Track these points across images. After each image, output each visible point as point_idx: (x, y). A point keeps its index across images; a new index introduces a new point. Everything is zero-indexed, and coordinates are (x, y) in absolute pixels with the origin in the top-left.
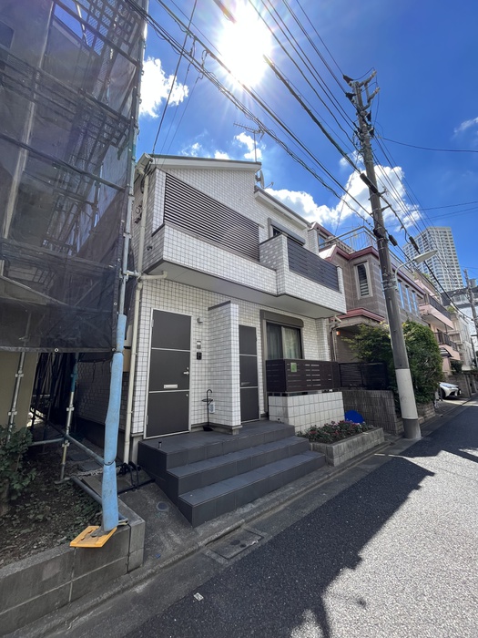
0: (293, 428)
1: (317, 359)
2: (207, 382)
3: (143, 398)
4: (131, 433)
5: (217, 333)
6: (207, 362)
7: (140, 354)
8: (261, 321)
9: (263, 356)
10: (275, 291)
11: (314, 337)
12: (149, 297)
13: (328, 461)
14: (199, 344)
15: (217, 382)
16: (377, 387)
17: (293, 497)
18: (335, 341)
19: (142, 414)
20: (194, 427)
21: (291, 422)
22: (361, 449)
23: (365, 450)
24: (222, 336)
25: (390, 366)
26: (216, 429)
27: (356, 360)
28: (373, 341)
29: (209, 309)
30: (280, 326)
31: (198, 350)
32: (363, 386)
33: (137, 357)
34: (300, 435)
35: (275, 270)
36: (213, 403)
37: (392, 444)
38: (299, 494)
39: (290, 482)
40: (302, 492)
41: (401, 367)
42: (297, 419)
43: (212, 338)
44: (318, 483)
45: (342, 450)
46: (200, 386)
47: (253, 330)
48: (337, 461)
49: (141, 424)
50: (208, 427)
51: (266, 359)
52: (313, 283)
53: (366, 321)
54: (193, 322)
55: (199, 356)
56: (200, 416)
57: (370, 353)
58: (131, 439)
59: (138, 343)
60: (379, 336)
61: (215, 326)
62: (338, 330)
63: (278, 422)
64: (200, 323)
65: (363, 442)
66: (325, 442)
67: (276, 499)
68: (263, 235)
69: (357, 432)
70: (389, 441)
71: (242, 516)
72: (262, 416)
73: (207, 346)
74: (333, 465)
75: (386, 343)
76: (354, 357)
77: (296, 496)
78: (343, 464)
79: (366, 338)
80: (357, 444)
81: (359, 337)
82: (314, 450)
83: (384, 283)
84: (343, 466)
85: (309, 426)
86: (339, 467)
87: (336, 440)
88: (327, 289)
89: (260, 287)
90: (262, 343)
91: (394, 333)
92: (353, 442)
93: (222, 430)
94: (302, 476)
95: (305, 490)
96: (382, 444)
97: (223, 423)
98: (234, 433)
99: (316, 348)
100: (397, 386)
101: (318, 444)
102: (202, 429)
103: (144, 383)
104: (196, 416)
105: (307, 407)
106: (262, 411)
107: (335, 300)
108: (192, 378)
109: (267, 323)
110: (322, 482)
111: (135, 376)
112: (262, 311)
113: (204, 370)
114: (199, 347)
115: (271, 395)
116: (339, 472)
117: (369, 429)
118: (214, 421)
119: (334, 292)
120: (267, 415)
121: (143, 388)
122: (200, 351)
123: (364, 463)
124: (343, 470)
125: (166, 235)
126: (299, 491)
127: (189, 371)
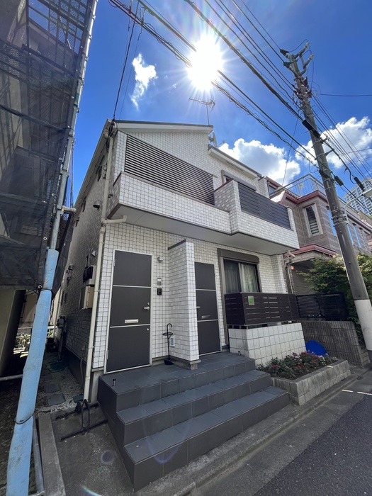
0: (253, 361)
1: (274, 292)
2: (168, 316)
3: (104, 333)
4: (92, 368)
5: (175, 270)
6: (167, 297)
7: (102, 291)
8: (219, 259)
9: (222, 290)
10: (229, 230)
11: (270, 272)
12: (112, 239)
13: (292, 399)
14: (159, 280)
15: (176, 316)
16: (337, 318)
18: (290, 275)
19: (103, 348)
20: (155, 360)
21: (252, 355)
22: (327, 385)
23: (331, 385)
24: (180, 272)
25: (348, 297)
26: (176, 363)
27: (313, 292)
28: (328, 274)
29: (169, 249)
30: (237, 263)
31: (158, 287)
32: (322, 317)
33: (99, 294)
34: (262, 369)
35: (229, 212)
36: (173, 337)
37: (360, 378)
38: (261, 443)
39: (251, 425)
41: (360, 297)
42: (257, 351)
43: (172, 275)
44: (283, 429)
45: (307, 386)
46: (161, 320)
47: (212, 266)
48: (302, 400)
49: (102, 359)
50: (169, 361)
51: (225, 293)
52: (265, 222)
53: (320, 256)
54: (154, 260)
55: (160, 292)
56: (161, 350)
57: (326, 285)
58: (92, 374)
59: (100, 281)
60: (333, 269)
61: (173, 263)
62: (293, 265)
63: (239, 354)
64: (160, 261)
65: (329, 376)
66: (288, 377)
68: (217, 183)
69: (320, 365)
70: (356, 374)
72: (224, 347)
73: (168, 282)
74: (298, 404)
75: (341, 275)
76: (310, 289)
78: (309, 403)
79: (320, 271)
80: (322, 379)
81: (314, 270)
82: (276, 385)
83: (333, 219)
84: (309, 405)
85: (270, 359)
86: (304, 407)
87: (299, 375)
88: (279, 228)
89: (215, 227)
90: (221, 278)
91: (349, 265)
92: (318, 377)
93: (181, 364)
94: (265, 418)
95: (269, 438)
96: (349, 378)
97: (182, 357)
98: (193, 368)
99: (273, 282)
100: (357, 317)
101: (280, 380)
102: (163, 362)
103: (105, 319)
104: (157, 349)
105: (267, 339)
106: (223, 343)
107: (289, 237)
108: (152, 313)
109: (224, 261)
110: (287, 426)
111: (97, 312)
112: (219, 250)
113: (164, 304)
114: (159, 283)
115: (231, 327)
116: (306, 413)
117: (334, 361)
118: (175, 355)
119: (286, 230)
120: (228, 347)
121: (105, 324)
122: (161, 287)
123: (334, 401)
124: (310, 410)
125: (122, 182)
126: (262, 440)
127: (150, 306)
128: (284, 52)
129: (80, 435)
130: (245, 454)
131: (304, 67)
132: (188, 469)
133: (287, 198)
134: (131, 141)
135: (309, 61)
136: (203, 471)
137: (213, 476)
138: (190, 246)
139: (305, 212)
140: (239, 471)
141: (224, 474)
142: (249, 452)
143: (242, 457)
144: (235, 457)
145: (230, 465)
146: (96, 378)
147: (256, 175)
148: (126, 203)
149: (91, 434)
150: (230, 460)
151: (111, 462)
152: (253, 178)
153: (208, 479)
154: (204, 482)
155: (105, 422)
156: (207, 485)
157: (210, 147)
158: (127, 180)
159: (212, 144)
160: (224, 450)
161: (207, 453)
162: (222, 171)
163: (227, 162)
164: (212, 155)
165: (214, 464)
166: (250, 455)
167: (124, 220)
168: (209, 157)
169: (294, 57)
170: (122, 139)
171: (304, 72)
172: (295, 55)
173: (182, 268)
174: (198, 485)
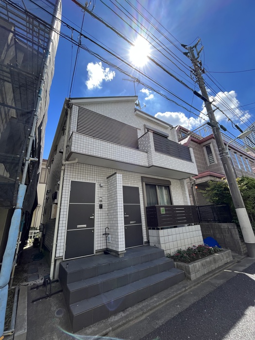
0: (163, 251)
1: (183, 204)
2: (106, 222)
3: (63, 234)
4: (55, 257)
5: (111, 192)
6: (106, 210)
7: (62, 207)
8: (142, 183)
9: (144, 204)
10: (147, 165)
11: (179, 191)
12: (69, 174)
13: (186, 276)
14: (101, 199)
15: (111, 222)
16: (225, 221)
17: (155, 307)
18: (195, 192)
19: (62, 244)
20: (98, 251)
21: (163, 247)
22: (214, 266)
23: (217, 266)
24: (113, 193)
25: (231, 206)
26: (112, 253)
27: (210, 204)
28: (218, 191)
29: (107, 178)
30: (155, 186)
31: (100, 203)
32: (215, 221)
33: (60, 209)
34: (169, 256)
35: (147, 153)
36: (110, 236)
37: (238, 262)
38: (160, 304)
39: (156, 293)
40: (162, 303)
41: (239, 207)
42: (167, 245)
43: (109, 195)
44: (176, 295)
45: (197, 269)
46: (102, 225)
47: (138, 188)
48: (193, 276)
49: (62, 251)
50: (107, 252)
51: (146, 206)
52: (172, 158)
53: (212, 179)
54: (97, 186)
55: (101, 207)
56: (102, 245)
57: (217, 198)
58: (55, 261)
59: (61, 201)
60: (221, 187)
61: (110, 188)
62: (196, 185)
63: (155, 247)
64: (101, 187)
65: (215, 261)
66: (185, 261)
67: (141, 309)
68: (140, 134)
69: (210, 253)
70: (237, 259)
71: (111, 324)
72: (146, 242)
73: (106, 200)
74: (190, 279)
75: (227, 192)
76: (208, 202)
77: (157, 306)
78: (199, 279)
79: (213, 189)
80: (210, 263)
81: (209, 189)
82: (177, 267)
83: (220, 154)
84: (198, 280)
85: (176, 249)
86: (195, 281)
87: (193, 260)
88: (183, 161)
89: (137, 163)
90: (144, 196)
91: (231, 185)
92: (206, 262)
93: (114, 254)
94: (166, 288)
95: (166, 301)
96: (231, 262)
97: (114, 249)
98: (121, 256)
99: (181, 197)
100: (238, 220)
101: (180, 263)
102: (103, 253)
103: (64, 225)
104: (99, 244)
105: (174, 236)
106: (145, 240)
107: (190, 167)
108: (96, 220)
109: (146, 184)
110: (180, 294)
111: (59, 221)
112: (142, 178)
113: (104, 215)
114: (101, 201)
115: (150, 229)
116: (195, 285)
117: (220, 251)
118: (110, 248)
119: (188, 163)
120: (148, 242)
121: (64, 228)
122: (102, 203)
123: (216, 278)
124: (198, 283)
125: (73, 138)
126: (160, 302)
127: (94, 216)
128: (184, 46)
129: (44, 300)
130: (148, 311)
131: (198, 54)
132: (109, 320)
133: (192, 140)
134: (81, 110)
135: (201, 51)
136: (118, 321)
137: (124, 324)
138: (119, 176)
139: (205, 149)
140: (141, 322)
141: (132, 323)
142: (151, 310)
143: (145, 313)
144: (141, 313)
145: (137, 318)
146: (58, 263)
147: (169, 126)
148: (76, 151)
149: (51, 298)
150: (137, 314)
151: (61, 316)
152: (166, 128)
153: (120, 326)
154: (118, 328)
155: (61, 291)
156: (119, 330)
157: (136, 110)
158: (77, 136)
159: (138, 108)
160: (135, 308)
161: (123, 311)
162: (145, 125)
163: (148, 119)
164: (137, 115)
165: (126, 317)
166: (151, 312)
167: (76, 161)
168: (135, 117)
169: (191, 48)
170: (75, 110)
171: (198, 58)
172: (192, 46)
173: (114, 191)
174: (113, 330)
